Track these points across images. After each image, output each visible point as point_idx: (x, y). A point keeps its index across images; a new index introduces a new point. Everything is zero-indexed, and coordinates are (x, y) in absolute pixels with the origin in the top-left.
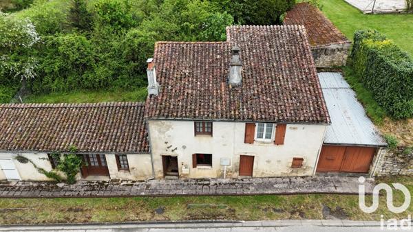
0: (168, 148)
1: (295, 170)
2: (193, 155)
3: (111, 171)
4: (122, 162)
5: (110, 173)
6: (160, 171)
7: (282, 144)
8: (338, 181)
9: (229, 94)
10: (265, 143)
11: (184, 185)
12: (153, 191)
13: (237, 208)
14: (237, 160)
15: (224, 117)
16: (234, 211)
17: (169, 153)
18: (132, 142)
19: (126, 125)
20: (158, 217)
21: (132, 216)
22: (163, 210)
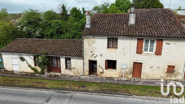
0: (92, 55)
1: (169, 75)
2: (106, 60)
3: (62, 69)
4: (68, 64)
5: (61, 70)
6: (87, 70)
7: (160, 55)
9: (128, 28)
10: (149, 54)
11: (99, 79)
12: (82, 80)
13: (131, 90)
14: (131, 65)
15: (125, 35)
16: (129, 90)
17: (93, 59)
18: (74, 52)
19: (73, 47)
20: (82, 89)
21: (67, 87)
22: (85, 87)
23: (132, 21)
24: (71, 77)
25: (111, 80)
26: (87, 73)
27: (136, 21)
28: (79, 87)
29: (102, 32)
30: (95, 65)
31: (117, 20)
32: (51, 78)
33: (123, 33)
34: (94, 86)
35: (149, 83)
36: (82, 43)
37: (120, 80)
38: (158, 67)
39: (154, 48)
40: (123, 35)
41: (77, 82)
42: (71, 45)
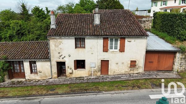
0: (60, 56)
1: (132, 69)
2: (74, 60)
3: (26, 73)
4: (33, 68)
5: (26, 75)
6: (55, 73)
7: (124, 52)
8: (157, 74)
9: (94, 28)
10: (114, 51)
11: (69, 80)
12: (50, 83)
13: (100, 87)
14: (99, 63)
15: (91, 34)
16: (98, 88)
17: (61, 60)
18: (40, 55)
19: (38, 49)
20: (51, 92)
21: (34, 92)
22: (54, 90)
23: (97, 21)
24: (38, 82)
25: (81, 79)
26: (56, 75)
27: (101, 21)
28: (48, 91)
29: (68, 32)
30: (63, 67)
31: (83, 20)
32: (14, 86)
33: (90, 33)
34: (64, 88)
35: (116, 78)
36: (48, 44)
37: (90, 79)
38: (123, 63)
39: (118, 46)
40: (90, 35)
41: (45, 86)
42: (35, 47)
